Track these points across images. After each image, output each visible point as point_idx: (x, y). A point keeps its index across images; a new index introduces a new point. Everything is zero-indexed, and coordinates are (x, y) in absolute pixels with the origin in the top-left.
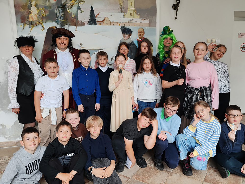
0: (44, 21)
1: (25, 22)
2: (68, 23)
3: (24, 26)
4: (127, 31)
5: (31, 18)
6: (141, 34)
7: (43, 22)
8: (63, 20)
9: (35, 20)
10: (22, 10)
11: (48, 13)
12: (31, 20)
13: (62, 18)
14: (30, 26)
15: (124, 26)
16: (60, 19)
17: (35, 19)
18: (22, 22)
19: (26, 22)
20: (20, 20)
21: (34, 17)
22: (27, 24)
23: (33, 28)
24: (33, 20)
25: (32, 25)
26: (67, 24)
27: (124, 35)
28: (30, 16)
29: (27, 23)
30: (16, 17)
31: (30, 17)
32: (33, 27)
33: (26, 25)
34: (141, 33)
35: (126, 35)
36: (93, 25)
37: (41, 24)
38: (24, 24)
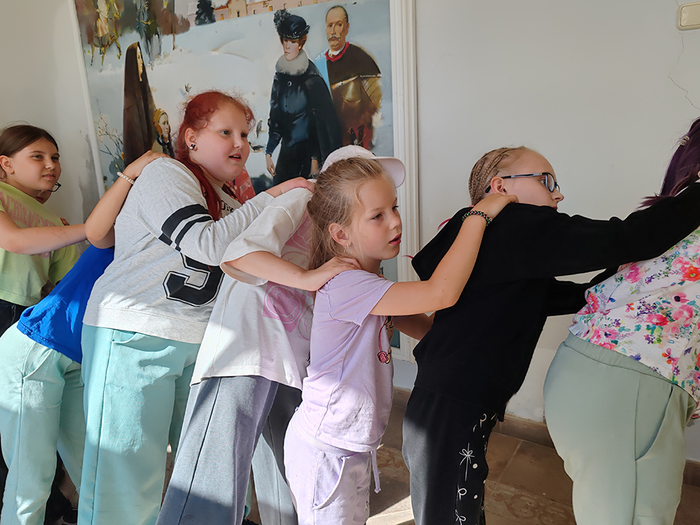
0: (119, 32)
2: (159, 29)
3: (93, 52)
4: (293, 27)
5: (100, 29)
6: (339, 29)
7: (117, 34)
8: (148, 21)
9: (106, 33)
10: (86, 12)
11: (122, 10)
12: (101, 35)
13: (146, 17)
15: (283, 11)
16: (144, 21)
17: (106, 29)
18: (89, 43)
21: (104, 25)
22: (97, 47)
23: (105, 55)
24: (104, 33)
25: (103, 46)
26: (157, 33)
27: (285, 42)
28: (99, 23)
29: (97, 44)
30: (80, 31)
31: (98, 27)
32: (105, 50)
33: (96, 48)
34: (338, 27)
35: (290, 42)
36: (206, 23)
37: (115, 40)
38: (92, 47)
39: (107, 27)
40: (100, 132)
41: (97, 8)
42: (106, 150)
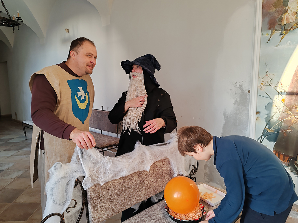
1: (275, 27)
3: (271, 35)
5: (285, 19)
10: (273, 10)
12: (285, 22)
14: (281, 33)
17: (292, 19)
18: (270, 29)
19: (277, 27)
20: (267, 26)
21: (291, 16)
22: (278, 30)
23: (286, 35)
24: (289, 21)
25: (285, 30)
28: (285, 16)
30: (262, 22)
31: (283, 18)
32: (286, 33)
33: (276, 32)
38: (272, 32)
39: (294, 18)
40: (262, 84)
41: (287, 5)
42: (265, 95)
